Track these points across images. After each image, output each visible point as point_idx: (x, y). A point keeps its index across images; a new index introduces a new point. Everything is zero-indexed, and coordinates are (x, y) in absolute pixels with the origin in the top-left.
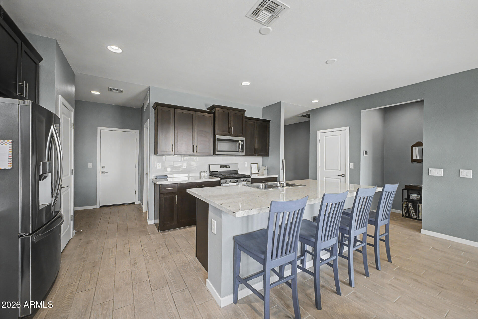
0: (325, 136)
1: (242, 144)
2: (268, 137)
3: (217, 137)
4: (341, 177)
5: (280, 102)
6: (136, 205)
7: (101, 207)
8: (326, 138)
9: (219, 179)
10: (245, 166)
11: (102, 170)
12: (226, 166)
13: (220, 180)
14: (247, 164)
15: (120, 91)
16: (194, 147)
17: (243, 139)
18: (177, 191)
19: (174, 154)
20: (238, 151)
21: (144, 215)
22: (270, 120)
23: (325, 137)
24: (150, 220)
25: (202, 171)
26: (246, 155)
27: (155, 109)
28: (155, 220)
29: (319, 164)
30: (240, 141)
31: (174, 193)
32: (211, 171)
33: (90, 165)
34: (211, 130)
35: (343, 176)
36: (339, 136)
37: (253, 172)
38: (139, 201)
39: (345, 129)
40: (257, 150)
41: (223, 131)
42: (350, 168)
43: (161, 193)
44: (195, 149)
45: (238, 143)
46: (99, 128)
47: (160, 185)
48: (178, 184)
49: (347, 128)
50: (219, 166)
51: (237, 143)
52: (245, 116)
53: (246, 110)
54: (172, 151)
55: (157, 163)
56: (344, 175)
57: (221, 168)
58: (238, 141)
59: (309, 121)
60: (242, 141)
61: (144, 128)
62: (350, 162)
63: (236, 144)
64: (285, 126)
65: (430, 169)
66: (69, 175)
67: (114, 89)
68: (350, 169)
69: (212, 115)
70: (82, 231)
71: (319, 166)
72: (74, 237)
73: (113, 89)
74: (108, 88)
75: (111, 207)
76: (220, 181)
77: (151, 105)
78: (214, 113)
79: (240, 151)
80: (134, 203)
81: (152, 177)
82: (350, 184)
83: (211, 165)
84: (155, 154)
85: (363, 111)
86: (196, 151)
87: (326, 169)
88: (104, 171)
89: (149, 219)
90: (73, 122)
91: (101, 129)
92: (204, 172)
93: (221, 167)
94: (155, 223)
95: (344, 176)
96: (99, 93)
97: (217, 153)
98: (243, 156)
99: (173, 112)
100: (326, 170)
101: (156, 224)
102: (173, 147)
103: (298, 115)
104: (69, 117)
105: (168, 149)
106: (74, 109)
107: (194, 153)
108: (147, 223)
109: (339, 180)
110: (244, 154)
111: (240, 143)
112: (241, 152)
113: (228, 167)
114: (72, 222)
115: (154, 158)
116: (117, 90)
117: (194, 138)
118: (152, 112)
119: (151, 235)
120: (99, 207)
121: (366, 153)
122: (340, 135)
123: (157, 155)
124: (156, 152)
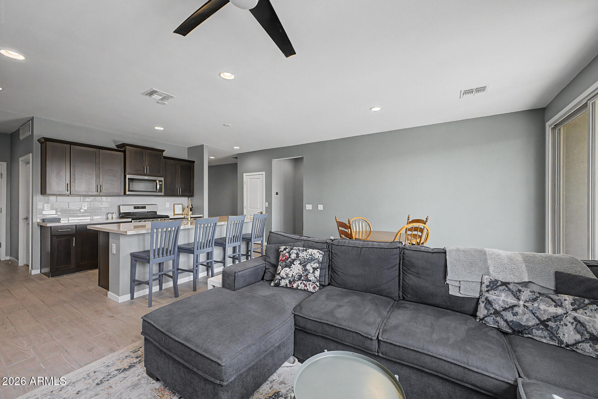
1: (160, 184)
2: (192, 177)
3: (129, 176)
5: (203, 145)
8: (249, 181)
10: (166, 207)
13: (131, 220)
14: (169, 204)
16: (97, 186)
17: (161, 179)
18: (75, 232)
19: (70, 194)
20: (156, 191)
24: (35, 269)
25: (109, 213)
26: (166, 195)
27: (41, 143)
28: (42, 269)
29: (245, 205)
30: (157, 181)
31: (71, 235)
32: (121, 212)
34: (120, 169)
37: (176, 213)
38: (7, 255)
40: (180, 190)
41: (136, 171)
43: (53, 236)
44: (99, 189)
45: (156, 182)
47: (51, 227)
48: (76, 225)
49: (264, 173)
50: (133, 207)
53: (165, 150)
54: (67, 190)
55: (45, 204)
56: (262, 212)
58: (155, 181)
59: (237, 163)
60: (160, 181)
63: (153, 184)
64: (210, 167)
65: (306, 205)
69: (122, 154)
78: (124, 152)
81: (37, 220)
83: (121, 206)
84: (41, 194)
85: (274, 160)
86: (101, 191)
89: (33, 268)
92: (112, 214)
93: (135, 208)
94: (42, 272)
97: (127, 193)
99: (68, 148)
100: (251, 209)
101: (43, 274)
102: (69, 186)
103: (230, 156)
105: (62, 188)
107: (98, 193)
108: (30, 273)
110: (163, 195)
111: (158, 183)
112: (159, 192)
113: (144, 208)
115: (39, 198)
117: (98, 177)
118: (37, 147)
121: (277, 194)
122: (259, 178)
123: (45, 195)
124: (43, 192)
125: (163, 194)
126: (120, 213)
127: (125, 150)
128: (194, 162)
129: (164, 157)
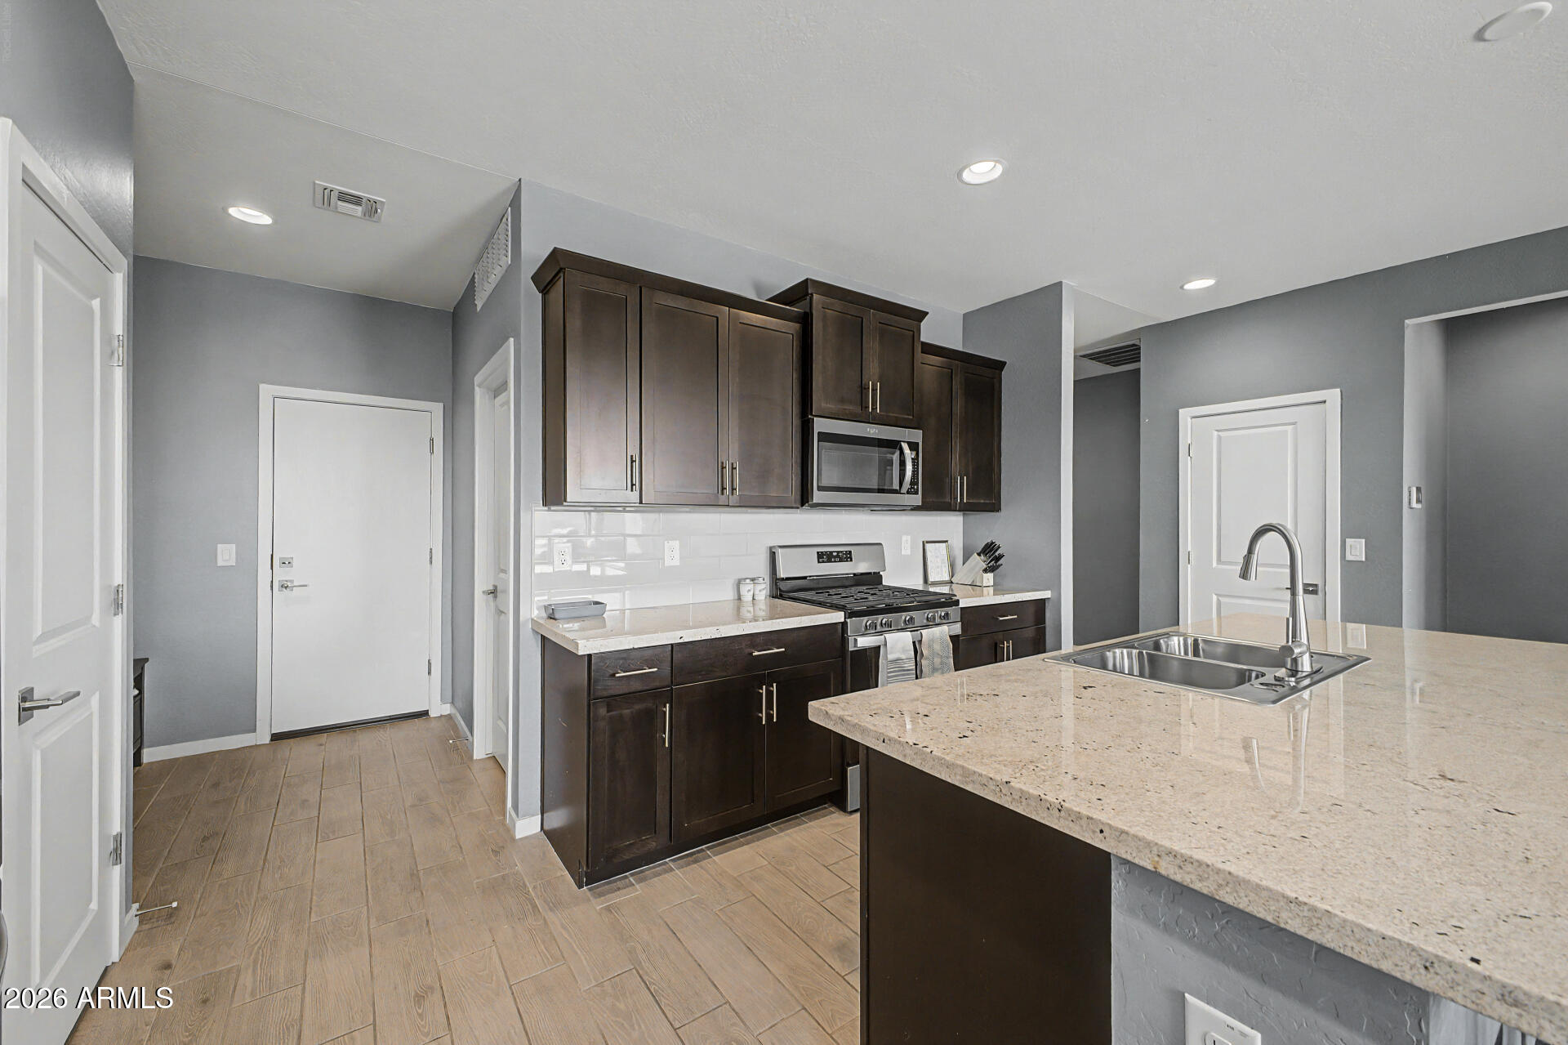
0: (1217, 430)
1: (912, 459)
2: (996, 430)
3: (821, 425)
5: (1060, 283)
6: (433, 724)
7: (276, 737)
8: (1220, 438)
9: (838, 617)
10: (902, 552)
11: (281, 574)
12: (838, 552)
13: (843, 620)
14: (909, 542)
15: (372, 209)
17: (917, 436)
18: (667, 682)
19: (641, 501)
20: (898, 488)
21: (483, 779)
22: (1004, 363)
23: (1216, 433)
24: (524, 816)
25: (743, 579)
26: (926, 507)
27: (545, 290)
28: (545, 815)
30: (905, 446)
31: (654, 694)
32: (779, 575)
33: (226, 554)
34: (790, 395)
35: (1311, 589)
36: (1288, 428)
37: (931, 579)
38: (443, 701)
39: (1322, 399)
40: (962, 486)
41: (842, 401)
42: (1349, 557)
43: (595, 698)
44: (727, 478)
45: (898, 453)
46: (266, 391)
47: (590, 656)
48: (672, 645)
49: (1333, 396)
50: (814, 553)
51: (893, 454)
52: (922, 339)
53: (925, 313)
54: (632, 485)
55: (556, 545)
56: (1316, 585)
57: (819, 562)
58: (894, 445)
59: (1139, 369)
60: (913, 445)
61: (477, 389)
62: (1347, 533)
66: (96, 620)
67: (344, 197)
68: (1347, 563)
69: (798, 328)
70: (175, 905)
71: (1189, 549)
72: (127, 950)
73: (334, 195)
74: (314, 183)
75: (324, 737)
76: (844, 624)
77: (529, 268)
78: (805, 321)
79: (904, 490)
80: (425, 713)
81: (532, 611)
82: (1350, 626)
83: (780, 550)
84: (545, 504)
85: (1409, 325)
86: (732, 488)
87: (1221, 562)
88: (292, 581)
89: (516, 807)
90: (119, 327)
91: (276, 394)
92: (754, 580)
93: (825, 557)
94: (546, 827)
95: (1315, 592)
96: (266, 220)
97: (817, 496)
98: (916, 509)
99: (633, 301)
101: (551, 835)
102: (637, 469)
104: (95, 297)
105: (615, 480)
106: (125, 262)
107: (722, 496)
108: (509, 831)
110: (919, 503)
111: (907, 450)
112: (908, 493)
113: (847, 557)
114: (117, 873)
115: (541, 520)
116: (356, 200)
117: (724, 429)
118: (529, 305)
119: (551, 917)
120: (267, 740)
122: (1294, 424)
123: (561, 504)
124: (554, 492)
125: (917, 500)
126: (775, 580)
127: (806, 313)
128: (1001, 365)
129: (923, 344)
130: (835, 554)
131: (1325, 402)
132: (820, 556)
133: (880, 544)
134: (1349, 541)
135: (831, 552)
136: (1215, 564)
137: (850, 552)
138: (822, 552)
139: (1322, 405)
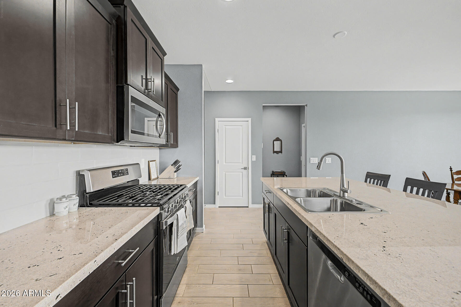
4: (243, 170)
23: (224, 126)
35: (245, 168)
36: (241, 127)
39: (248, 120)
42: (253, 160)
57: (113, 178)
62: (252, 154)
68: (252, 162)
71: (218, 160)
87: (225, 162)
109: (241, 174)
130: (120, 171)
131: (248, 121)
132: (113, 173)
133: (138, 164)
134: (253, 156)
135: (119, 170)
136: (224, 163)
137: (127, 169)
138: (114, 171)
139: (248, 122)
